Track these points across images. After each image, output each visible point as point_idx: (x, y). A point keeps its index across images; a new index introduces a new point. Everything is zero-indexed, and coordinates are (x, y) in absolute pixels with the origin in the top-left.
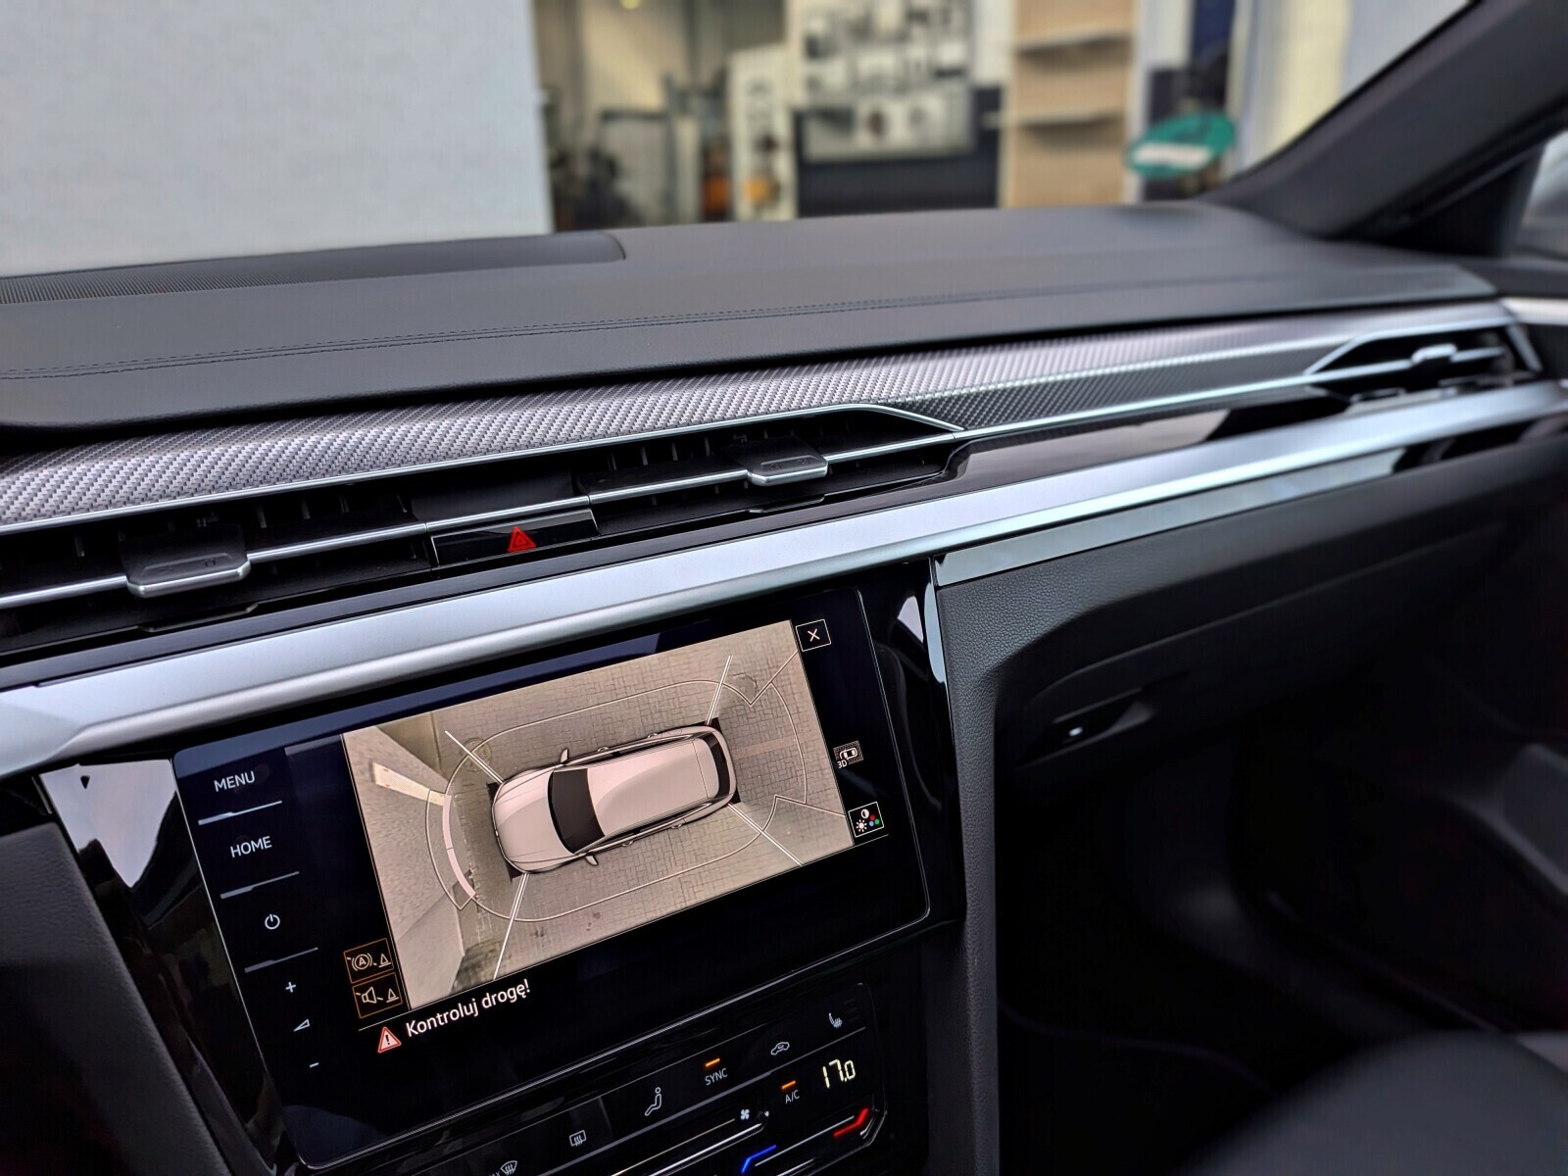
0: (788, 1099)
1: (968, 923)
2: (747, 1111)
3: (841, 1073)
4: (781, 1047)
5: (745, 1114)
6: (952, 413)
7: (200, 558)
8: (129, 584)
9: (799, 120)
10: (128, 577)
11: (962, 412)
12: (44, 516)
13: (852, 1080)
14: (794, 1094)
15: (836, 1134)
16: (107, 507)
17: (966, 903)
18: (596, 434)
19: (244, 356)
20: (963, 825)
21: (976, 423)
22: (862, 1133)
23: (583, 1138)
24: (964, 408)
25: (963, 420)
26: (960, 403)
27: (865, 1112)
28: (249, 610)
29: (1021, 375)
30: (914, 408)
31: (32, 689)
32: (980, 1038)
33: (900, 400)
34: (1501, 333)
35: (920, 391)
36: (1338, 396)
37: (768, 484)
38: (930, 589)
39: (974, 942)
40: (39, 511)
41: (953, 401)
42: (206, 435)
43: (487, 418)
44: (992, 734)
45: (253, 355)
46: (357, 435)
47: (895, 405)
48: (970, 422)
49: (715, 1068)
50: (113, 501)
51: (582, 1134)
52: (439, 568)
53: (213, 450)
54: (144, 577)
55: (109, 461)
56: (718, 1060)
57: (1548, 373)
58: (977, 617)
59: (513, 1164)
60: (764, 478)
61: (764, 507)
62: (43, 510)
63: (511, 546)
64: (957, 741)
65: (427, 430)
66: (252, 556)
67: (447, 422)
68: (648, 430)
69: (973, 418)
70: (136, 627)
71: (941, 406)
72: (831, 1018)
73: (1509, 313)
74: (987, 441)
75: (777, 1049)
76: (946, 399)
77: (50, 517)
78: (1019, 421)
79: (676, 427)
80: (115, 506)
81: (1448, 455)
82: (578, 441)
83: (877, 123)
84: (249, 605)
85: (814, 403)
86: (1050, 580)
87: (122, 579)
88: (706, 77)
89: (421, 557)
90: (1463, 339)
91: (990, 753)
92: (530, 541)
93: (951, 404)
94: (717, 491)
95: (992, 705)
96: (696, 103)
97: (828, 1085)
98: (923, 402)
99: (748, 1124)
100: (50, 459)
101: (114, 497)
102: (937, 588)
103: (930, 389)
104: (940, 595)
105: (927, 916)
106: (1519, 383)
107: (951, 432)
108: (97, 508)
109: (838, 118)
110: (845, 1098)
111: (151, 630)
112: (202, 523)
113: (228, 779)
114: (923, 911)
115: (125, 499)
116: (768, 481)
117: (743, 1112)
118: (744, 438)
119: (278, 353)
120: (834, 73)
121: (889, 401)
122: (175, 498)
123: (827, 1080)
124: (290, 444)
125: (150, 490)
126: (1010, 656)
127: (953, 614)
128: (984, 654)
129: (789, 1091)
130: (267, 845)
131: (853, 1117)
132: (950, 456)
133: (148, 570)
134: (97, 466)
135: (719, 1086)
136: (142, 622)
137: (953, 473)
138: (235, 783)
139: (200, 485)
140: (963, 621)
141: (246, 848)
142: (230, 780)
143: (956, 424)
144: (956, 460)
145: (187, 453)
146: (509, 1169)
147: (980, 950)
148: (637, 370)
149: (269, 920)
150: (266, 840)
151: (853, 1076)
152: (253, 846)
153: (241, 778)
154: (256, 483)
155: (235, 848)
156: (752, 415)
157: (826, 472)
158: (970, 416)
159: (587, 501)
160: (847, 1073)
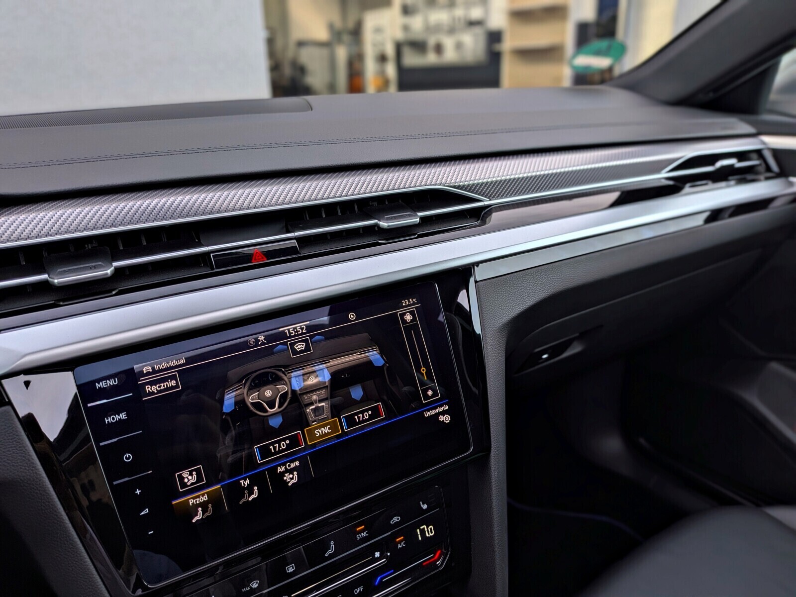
0: (399, 546)
1: (492, 454)
2: (379, 553)
3: (427, 532)
4: (396, 519)
5: (377, 554)
6: (483, 191)
7: (87, 265)
8: (49, 279)
10: (49, 275)
12: (2, 242)
13: (433, 536)
14: (402, 543)
15: (424, 564)
16: (36, 238)
17: (491, 444)
18: (298, 200)
19: (110, 158)
20: (490, 404)
21: (496, 197)
22: (437, 563)
23: (293, 568)
24: (489, 189)
25: (489, 195)
26: (487, 186)
27: (439, 552)
28: (114, 292)
29: (523, 171)
30: (464, 188)
32: (498, 513)
33: (456, 184)
34: (759, 153)
35: (467, 180)
36: (679, 184)
37: (388, 228)
38: (472, 280)
39: (495, 464)
41: (484, 185)
42: (90, 200)
43: (240, 191)
44: (504, 357)
45: (115, 158)
46: (171, 200)
47: (454, 187)
48: (492, 196)
49: (362, 531)
50: (40, 234)
51: (293, 566)
52: (215, 270)
53: (94, 208)
54: (57, 275)
55: (37, 213)
56: (363, 527)
57: (783, 173)
58: (496, 297)
59: (257, 582)
60: (386, 224)
61: (387, 240)
62: (2, 239)
63: (253, 259)
64: (486, 361)
65: (208, 198)
66: (115, 264)
67: (219, 193)
68: (325, 199)
69: (494, 194)
70: (53, 302)
71: (478, 188)
72: (421, 504)
73: (764, 143)
74: (501, 206)
75: (394, 521)
76: (480, 184)
77: (6, 243)
78: (522, 195)
79: (340, 197)
80: (41, 237)
81: (732, 215)
82: (289, 204)
84: (114, 290)
85: (412, 185)
86: (534, 278)
87: (45, 276)
89: (206, 265)
90: (741, 156)
91: (503, 367)
92: (263, 256)
93: (483, 187)
94: (361, 232)
95: (504, 342)
97: (420, 539)
98: (468, 185)
99: (379, 559)
100: (5, 212)
101: (40, 232)
102: (476, 282)
103: (472, 179)
104: (477, 285)
105: (471, 451)
106: (767, 178)
107: (483, 201)
108: (31, 238)
110: (429, 545)
111: (61, 303)
112: (88, 247)
113: (103, 382)
114: (469, 449)
115: (46, 234)
116: (389, 226)
117: (376, 553)
118: (375, 204)
119: (129, 157)
121: (451, 185)
122: (73, 233)
123: (419, 536)
124: (135, 205)
125: (60, 229)
126: (513, 317)
127: (484, 295)
128: (500, 316)
129: (400, 542)
130: (125, 417)
131: (433, 555)
132: (483, 213)
133: (59, 271)
134: (31, 216)
135: (364, 540)
136: (57, 298)
137: (484, 222)
138: (107, 384)
139: (87, 226)
140: (490, 299)
141: (113, 419)
142: (105, 383)
143: (485, 197)
144: (485, 216)
145: (80, 209)
146: (255, 585)
147: (498, 468)
148: (320, 167)
149: (126, 456)
150: (124, 414)
151: (433, 534)
152: (117, 417)
153: (110, 381)
154: (117, 225)
155: (107, 419)
156: (380, 191)
157: (418, 222)
158: (492, 193)
159: (293, 236)
160: (430, 532)
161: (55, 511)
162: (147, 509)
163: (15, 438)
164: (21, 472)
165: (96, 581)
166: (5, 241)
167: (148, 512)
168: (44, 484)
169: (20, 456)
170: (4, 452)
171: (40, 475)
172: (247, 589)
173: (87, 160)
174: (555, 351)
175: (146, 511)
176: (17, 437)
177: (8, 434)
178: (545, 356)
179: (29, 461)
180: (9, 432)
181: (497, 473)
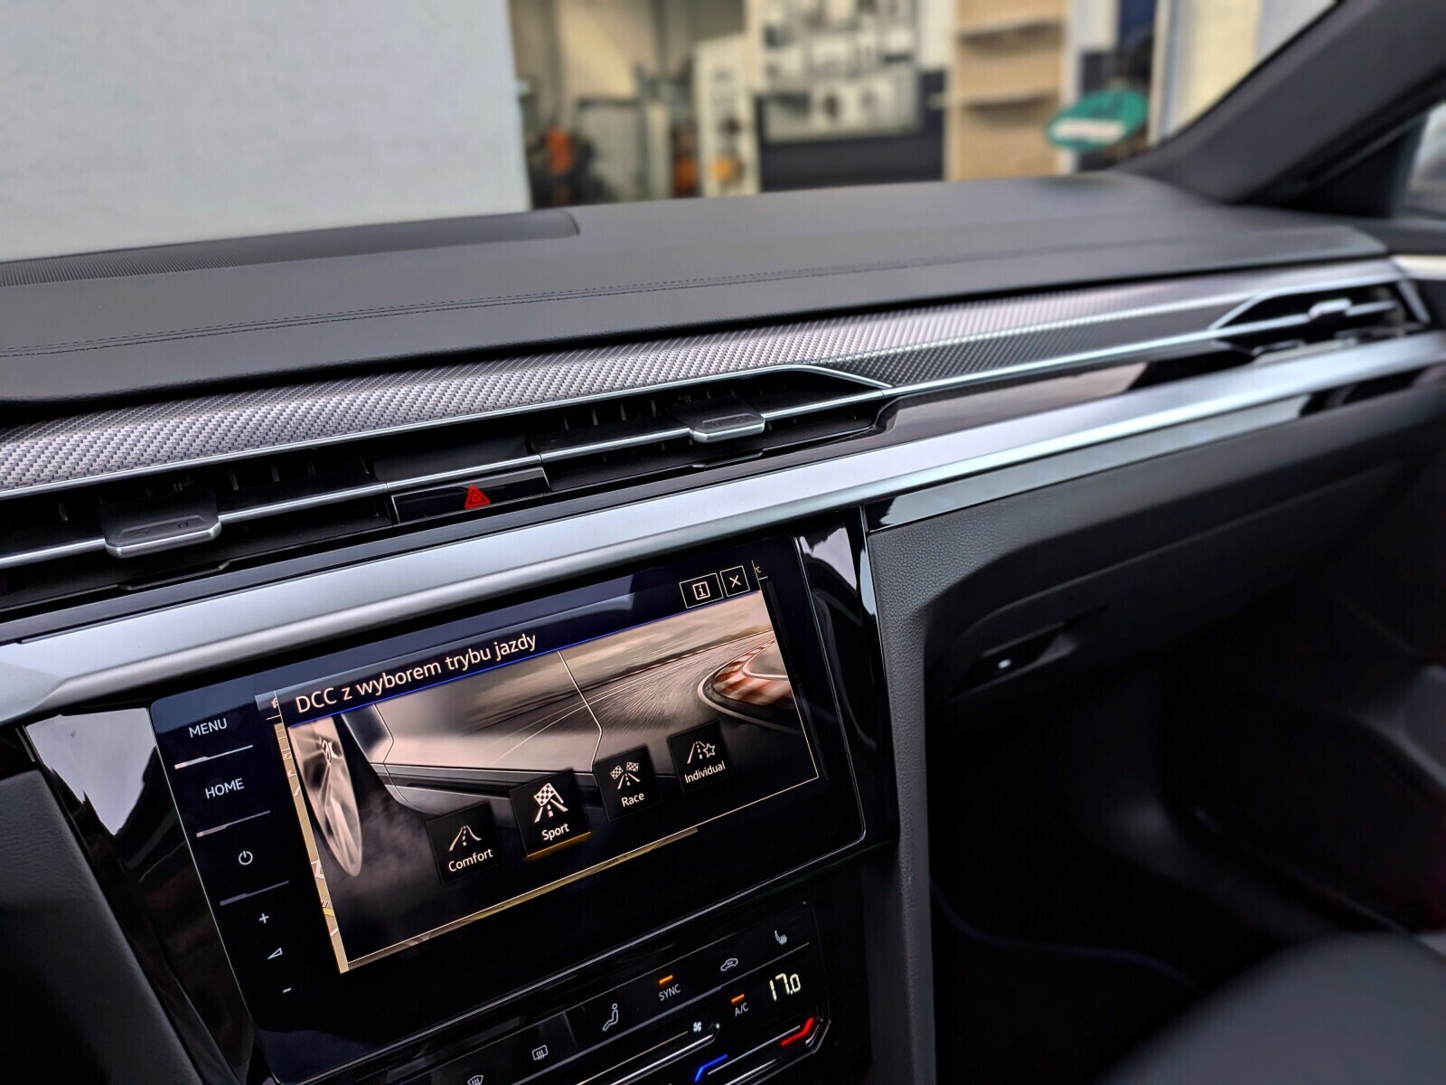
0: (737, 1012)
1: (902, 843)
2: (700, 1024)
3: (787, 986)
4: (730, 963)
5: (697, 1027)
6: (881, 372)
7: (174, 521)
8: (107, 546)
9: (760, 104)
10: (107, 540)
11: (890, 370)
12: (25, 484)
13: (798, 992)
14: (743, 1007)
15: (784, 1043)
16: (85, 475)
17: (899, 826)
18: (546, 397)
19: (215, 332)
20: (896, 753)
21: (904, 382)
22: (807, 1042)
23: (545, 1052)
24: (892, 367)
25: (891, 378)
26: (888, 362)
27: (810, 1021)
28: (221, 567)
29: (944, 336)
31: (15, 645)
33: (831, 361)
34: (1392, 288)
35: (850, 352)
36: (1240, 349)
37: (709, 441)
39: (908, 861)
40: (21, 479)
41: (881, 360)
42: (178, 405)
43: (443, 384)
44: (922, 667)
45: (223, 331)
46: (320, 402)
47: (827, 366)
48: (897, 380)
49: (669, 985)
50: (91, 469)
51: (544, 1049)
52: (400, 525)
53: (185, 419)
54: (121, 539)
55: (87, 432)
56: (671, 977)
57: (1436, 325)
58: (905, 560)
59: (480, 1078)
60: (705, 435)
61: (707, 462)
62: (24, 479)
63: (467, 503)
64: (888, 675)
65: (386, 397)
66: (223, 517)
67: (405, 388)
68: (595, 393)
69: (900, 376)
70: (116, 586)
71: (870, 366)
72: (777, 935)
73: (1399, 269)
74: (914, 397)
75: (727, 966)
76: (875, 359)
77: (31, 485)
78: (942, 378)
79: (622, 389)
80: (93, 473)
82: (529, 404)
83: (832, 106)
84: (221, 563)
85: (751, 365)
86: (974, 524)
87: (101, 542)
88: (674, 66)
89: (383, 515)
90: (1358, 294)
91: (920, 685)
92: (484, 497)
93: (879, 364)
94: (663, 448)
95: (922, 641)
96: (666, 91)
97: (775, 998)
98: (853, 362)
99: (702, 1035)
100: (31, 431)
101: (92, 465)
102: (868, 534)
103: (859, 350)
104: (871, 540)
105: (862, 839)
106: (1410, 333)
107: (881, 389)
108: (76, 476)
109: (796, 102)
110: (791, 1009)
111: (130, 588)
112: (178, 487)
113: (202, 726)
114: (860, 834)
115: (102, 467)
116: (709, 438)
117: (695, 1025)
118: (688, 398)
120: (791, 61)
121: (821, 362)
122: (149, 465)
123: (774, 993)
124: (257, 413)
125: (126, 458)
126: (937, 595)
127: (884, 558)
128: (913, 595)
129: (738, 1004)
130: (240, 786)
131: (798, 1027)
132: (880, 411)
133: (126, 533)
134: (76, 437)
135: (674, 1001)
136: (121, 580)
137: (882, 428)
138: (208, 729)
139: (172, 453)
140: (894, 564)
141: (220, 790)
142: (204, 727)
143: (885, 381)
144: (886, 414)
145: (160, 423)
146: (476, 1083)
147: (914, 870)
148: (585, 337)
149: (243, 856)
150: (239, 782)
151: (798, 989)
152: (226, 787)
153: (214, 725)
154: (225, 449)
155: (210, 790)
156: (692, 377)
157: (763, 429)
158: (897, 375)
159: (538, 460)
160: (793, 986)
162: (280, 949)
164: (58, 886)
166: (30, 482)
167: (281, 953)
168: (99, 907)
171: (91, 891)
173: (174, 336)
174: (1021, 656)
175: (279, 952)
178: (1004, 664)
181: (912, 877)
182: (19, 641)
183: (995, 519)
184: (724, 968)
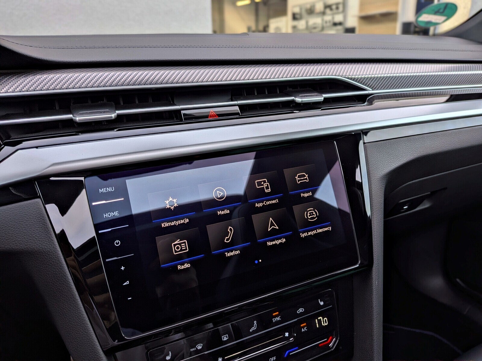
0: (303, 330)
1: (374, 268)
2: (288, 333)
3: (322, 322)
4: (301, 310)
5: (287, 334)
6: (368, 84)
7: (99, 110)
8: (73, 118)
10: (73, 115)
12: (44, 90)
13: (327, 325)
14: (305, 328)
15: (320, 345)
16: (67, 89)
17: (373, 260)
18: (241, 79)
19: (118, 47)
21: (376, 88)
22: (330, 345)
23: (227, 338)
24: (373, 82)
25: (372, 86)
26: (371, 80)
28: (115, 130)
31: (35, 149)
33: (350, 77)
38: (361, 142)
39: (376, 275)
40: (43, 88)
41: (369, 79)
43: (202, 71)
44: (383, 199)
46: (156, 73)
48: (374, 87)
49: (277, 316)
51: (227, 336)
52: (183, 121)
54: (78, 115)
55: (68, 74)
56: (278, 313)
58: (379, 155)
59: (201, 345)
60: (300, 100)
61: (300, 111)
63: (209, 116)
66: (118, 112)
67: (188, 70)
68: (259, 79)
70: (75, 133)
71: (364, 80)
72: (319, 301)
75: (299, 311)
76: (367, 78)
78: (394, 89)
79: (270, 79)
82: (235, 81)
84: (116, 128)
87: (70, 116)
89: (177, 119)
92: (216, 115)
97: (318, 326)
98: (358, 78)
99: (288, 338)
101: (70, 86)
102: (364, 143)
104: (365, 146)
105: (358, 265)
107: (368, 90)
108: (63, 89)
110: (325, 332)
111: (80, 134)
114: (357, 263)
115: (73, 87)
116: (302, 101)
121: (346, 76)
122: (91, 88)
123: (317, 324)
125: (83, 84)
126: (391, 170)
127: (370, 153)
128: (381, 169)
129: (303, 327)
130: (117, 214)
131: (326, 339)
132: (368, 99)
133: (80, 113)
135: (278, 323)
136: (78, 131)
138: (107, 191)
139: (100, 84)
140: (374, 156)
141: (109, 215)
142: (105, 189)
143: (370, 87)
144: (370, 100)
145: (96, 73)
146: (199, 347)
147: (378, 279)
148: (256, 60)
149: (116, 242)
150: (117, 212)
151: (327, 324)
152: (112, 214)
153: (109, 189)
154: (119, 86)
155: (105, 214)
157: (323, 100)
158: (374, 85)
159: (237, 104)
160: (325, 323)
161: (65, 276)
162: (128, 281)
163: (42, 221)
164: (44, 245)
165: (89, 330)
166: (46, 89)
167: (128, 283)
168: (59, 255)
169: (44, 234)
170: (34, 230)
171: (56, 249)
172: (194, 349)
176: (43, 221)
177: (37, 218)
179: (50, 238)
180: (38, 217)
181: (378, 282)
182: (37, 147)
183: (413, 143)
184: (298, 312)
